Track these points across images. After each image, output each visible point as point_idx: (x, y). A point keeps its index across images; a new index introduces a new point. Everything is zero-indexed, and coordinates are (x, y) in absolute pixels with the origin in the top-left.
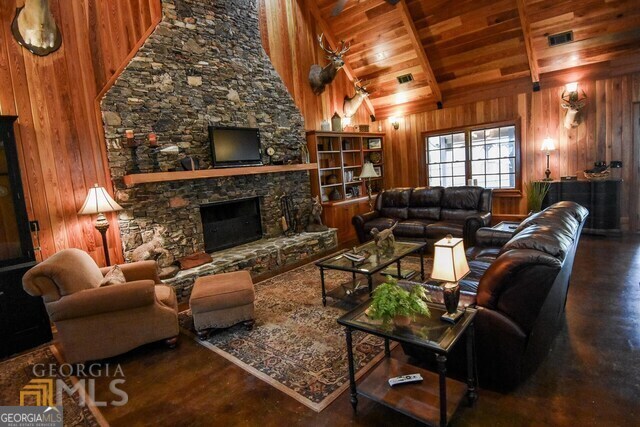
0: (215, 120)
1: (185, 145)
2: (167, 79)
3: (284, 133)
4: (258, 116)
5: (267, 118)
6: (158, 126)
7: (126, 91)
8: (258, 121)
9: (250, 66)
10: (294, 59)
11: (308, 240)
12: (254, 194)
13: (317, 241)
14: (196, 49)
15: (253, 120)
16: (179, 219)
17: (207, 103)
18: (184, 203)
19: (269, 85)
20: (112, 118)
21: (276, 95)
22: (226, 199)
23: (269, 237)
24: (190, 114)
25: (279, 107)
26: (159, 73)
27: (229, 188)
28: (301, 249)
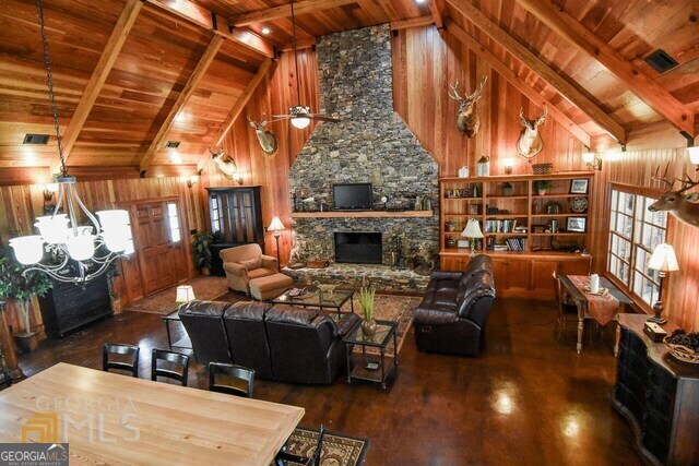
0: (347, 177)
1: (325, 195)
2: (318, 156)
3: (410, 182)
4: (383, 170)
5: (391, 170)
6: (313, 184)
7: (298, 167)
8: (383, 174)
9: (378, 132)
10: (438, 108)
11: (396, 277)
12: (372, 231)
13: (407, 281)
14: (338, 132)
15: (377, 174)
16: (320, 238)
17: (342, 166)
18: (323, 229)
19: (396, 143)
20: (291, 182)
21: (404, 150)
22: (350, 231)
23: (385, 265)
24: (330, 176)
25: (407, 160)
26: (314, 153)
27: (352, 224)
28: (387, 282)
